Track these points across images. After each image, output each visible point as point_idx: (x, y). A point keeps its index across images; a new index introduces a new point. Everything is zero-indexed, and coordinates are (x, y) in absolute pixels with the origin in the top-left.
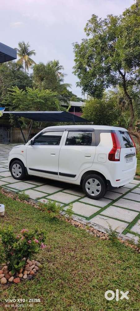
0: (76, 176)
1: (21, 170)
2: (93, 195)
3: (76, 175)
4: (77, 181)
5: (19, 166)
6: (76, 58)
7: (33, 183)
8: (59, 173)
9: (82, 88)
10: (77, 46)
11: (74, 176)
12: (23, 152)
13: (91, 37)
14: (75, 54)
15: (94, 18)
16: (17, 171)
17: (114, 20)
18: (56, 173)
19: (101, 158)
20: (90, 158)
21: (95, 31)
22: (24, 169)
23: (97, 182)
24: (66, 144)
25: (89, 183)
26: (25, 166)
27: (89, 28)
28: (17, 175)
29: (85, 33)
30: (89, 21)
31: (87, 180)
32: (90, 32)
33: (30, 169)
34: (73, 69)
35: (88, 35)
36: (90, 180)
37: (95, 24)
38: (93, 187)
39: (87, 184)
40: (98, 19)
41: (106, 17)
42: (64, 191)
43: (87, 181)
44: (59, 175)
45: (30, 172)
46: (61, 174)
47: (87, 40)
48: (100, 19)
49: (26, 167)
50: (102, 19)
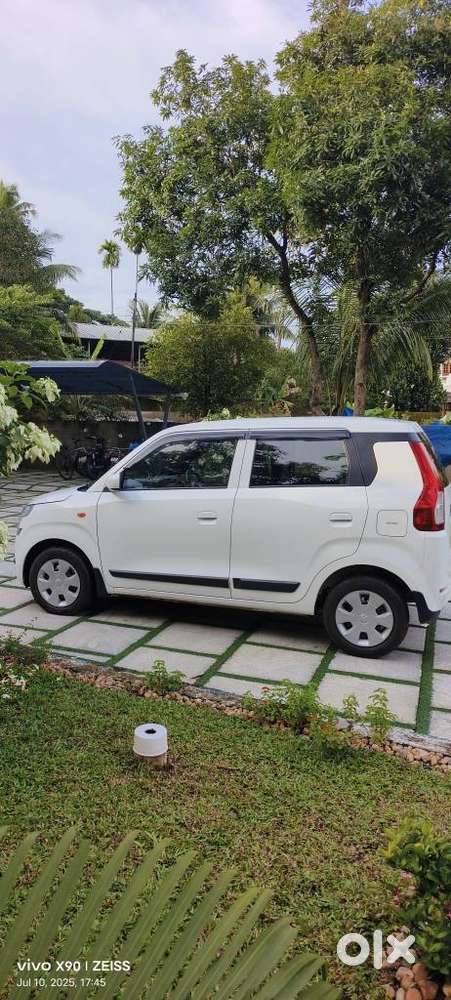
0: (300, 587)
1: (75, 580)
2: (364, 643)
3: (298, 584)
4: (303, 603)
5: (69, 565)
6: (126, 186)
7: (123, 623)
8: (235, 580)
9: (158, 283)
10: (128, 148)
11: (291, 588)
12: (82, 515)
13: (175, 121)
14: (124, 174)
15: (184, 61)
16: (60, 583)
17: (244, 76)
18: (222, 583)
19: (388, 523)
20: (349, 525)
21: (187, 103)
22: (91, 577)
23: (376, 600)
24: (254, 483)
25: (347, 607)
26: (95, 564)
27: (166, 93)
28: (62, 598)
29: (157, 110)
30: (168, 70)
31: (341, 598)
32: (172, 105)
33: (115, 574)
34: (117, 222)
35: (167, 114)
36: (353, 597)
37: (186, 81)
38: (364, 618)
39: (340, 609)
40: (196, 67)
41: (221, 64)
42: (252, 639)
43: (342, 602)
44: (235, 587)
45: (114, 586)
46: (241, 584)
47: (159, 130)
48: (203, 66)
49: (98, 570)
50: (209, 69)
